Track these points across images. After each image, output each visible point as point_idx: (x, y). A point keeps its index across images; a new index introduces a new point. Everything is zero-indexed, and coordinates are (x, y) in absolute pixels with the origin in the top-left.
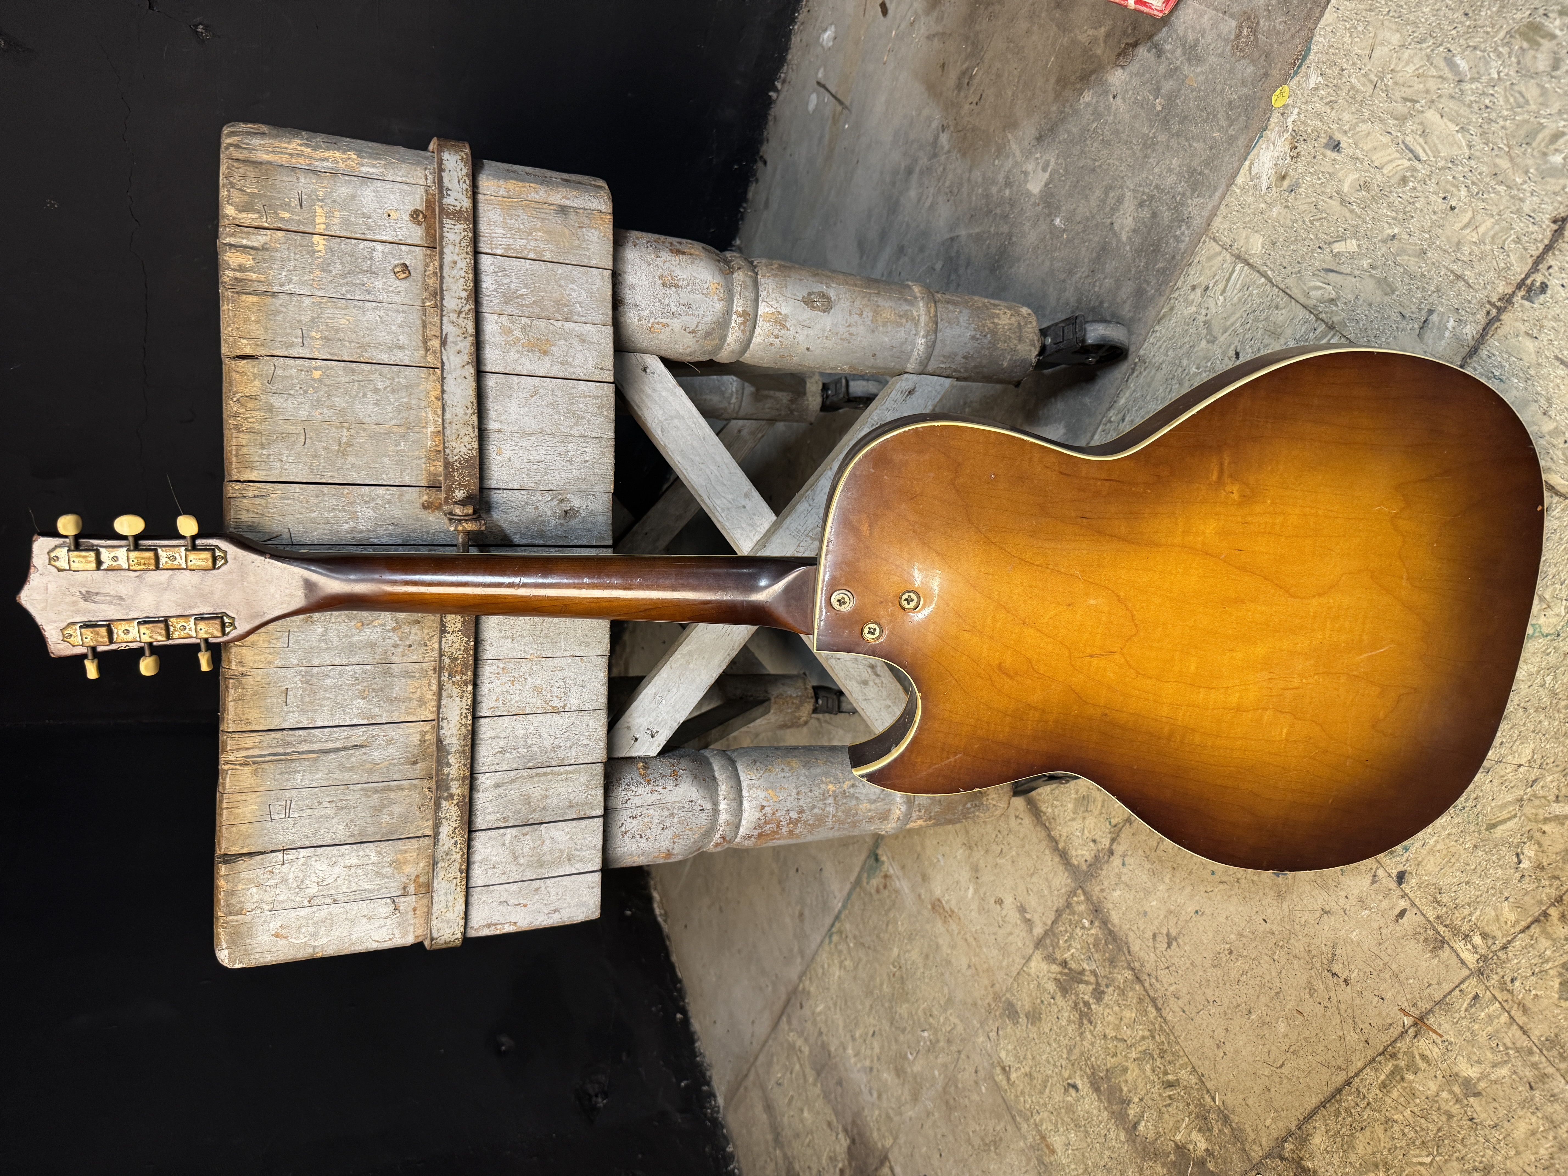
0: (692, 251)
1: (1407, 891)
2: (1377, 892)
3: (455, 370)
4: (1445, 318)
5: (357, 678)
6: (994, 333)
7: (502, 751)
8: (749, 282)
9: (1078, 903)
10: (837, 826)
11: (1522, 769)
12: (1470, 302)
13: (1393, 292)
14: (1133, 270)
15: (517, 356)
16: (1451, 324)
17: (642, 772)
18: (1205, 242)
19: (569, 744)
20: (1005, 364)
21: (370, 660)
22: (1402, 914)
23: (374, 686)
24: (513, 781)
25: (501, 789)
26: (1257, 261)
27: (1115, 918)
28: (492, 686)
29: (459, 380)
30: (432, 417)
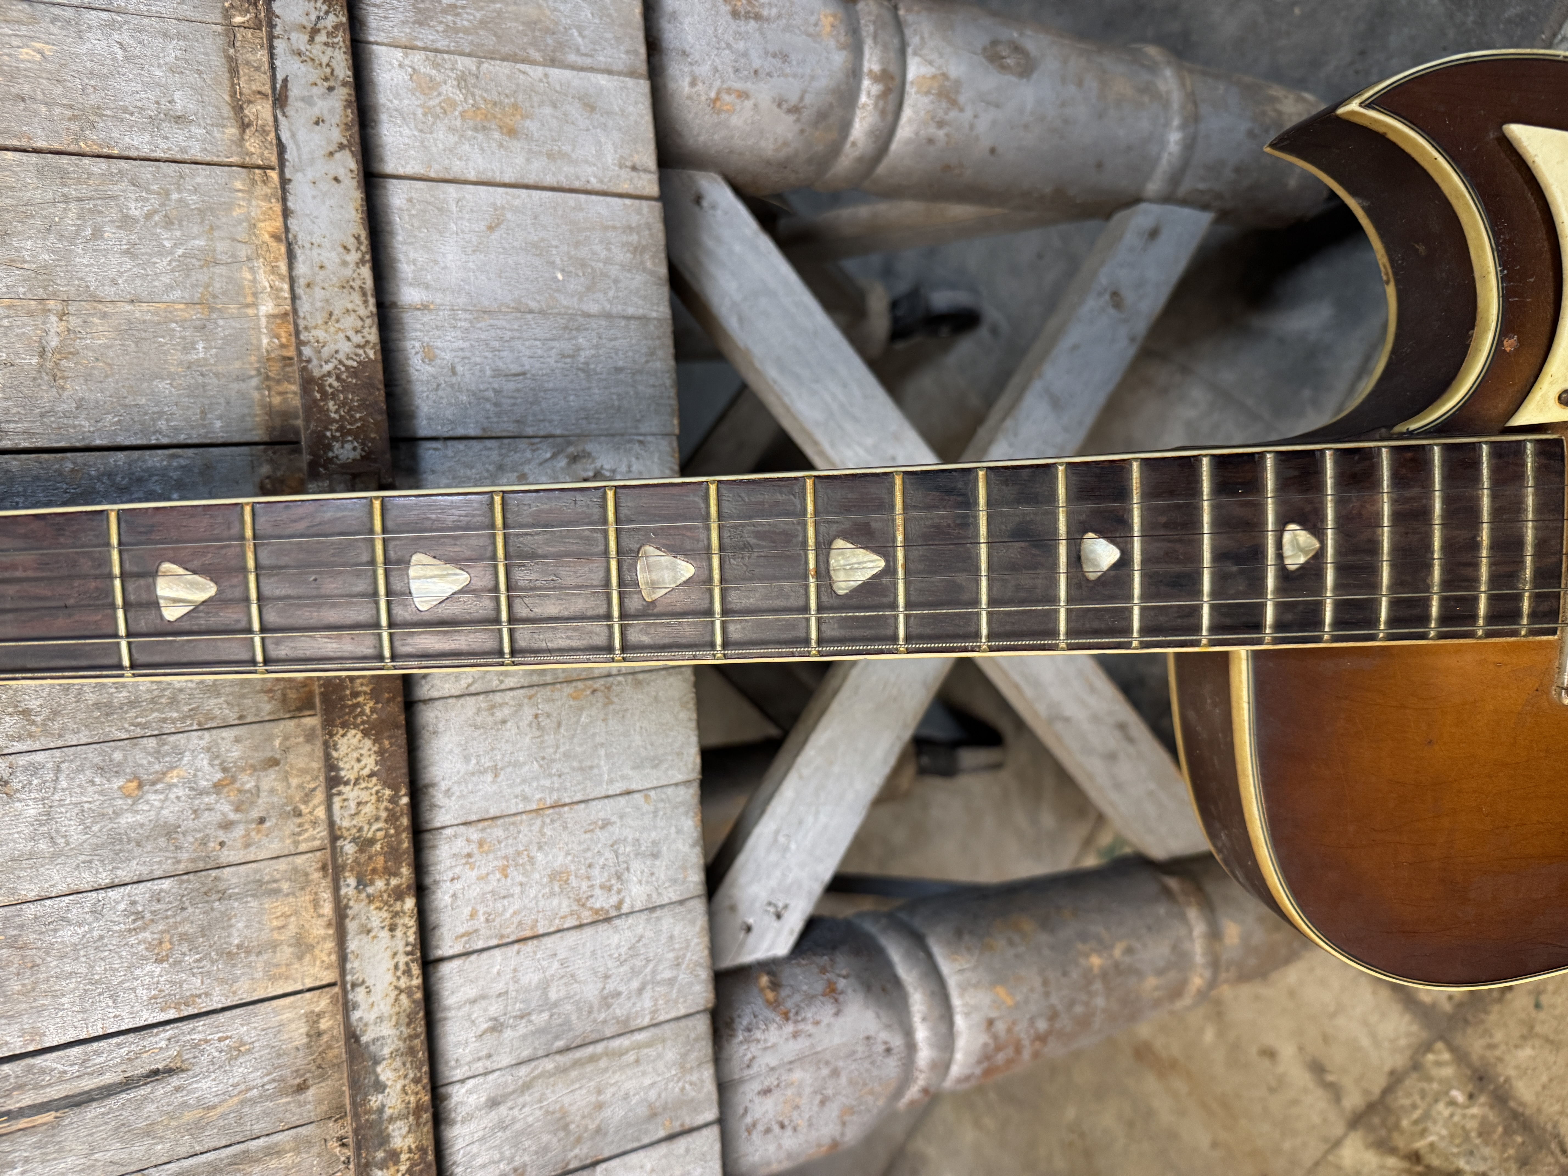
3: (312, 161)
5: (139, 915)
7: (497, 1027)
8: (886, 18)
9: (1439, 1064)
15: (453, 139)
17: (770, 995)
19: (635, 984)
21: (168, 866)
23: (186, 928)
24: (526, 1087)
25: (503, 1110)
28: (458, 885)
29: (324, 186)
30: (264, 280)
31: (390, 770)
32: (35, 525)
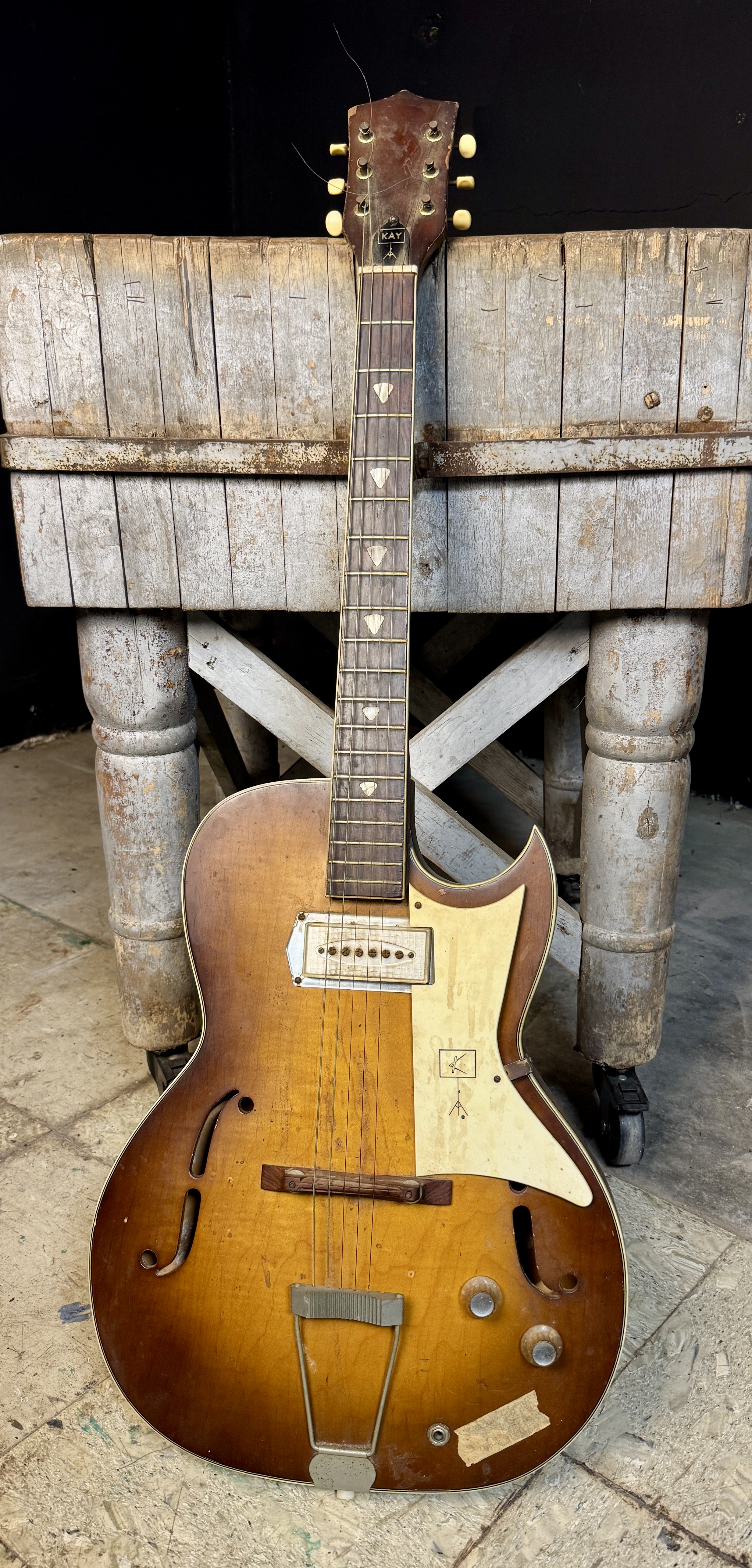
0: (691, 693)
1: (41, 1430)
2: (41, 1402)
3: (560, 452)
4: (644, 1457)
5: (261, 363)
6: (627, 1015)
7: (192, 506)
8: (663, 752)
9: (35, 1129)
10: (117, 857)
11: (167, 1533)
12: (660, 1480)
13: (673, 1409)
14: (701, 1171)
15: (577, 515)
16: (638, 1463)
17: (173, 652)
18: (729, 1236)
19: (199, 571)
20: (596, 1030)
21: (279, 376)
22: (17, 1425)
23: (253, 380)
24: (162, 517)
25: (154, 505)
26: (708, 1284)
27: (18, 1163)
28: (256, 494)
29: (549, 456)
30: (514, 431)
31: (309, 467)
32: (410, 345)
